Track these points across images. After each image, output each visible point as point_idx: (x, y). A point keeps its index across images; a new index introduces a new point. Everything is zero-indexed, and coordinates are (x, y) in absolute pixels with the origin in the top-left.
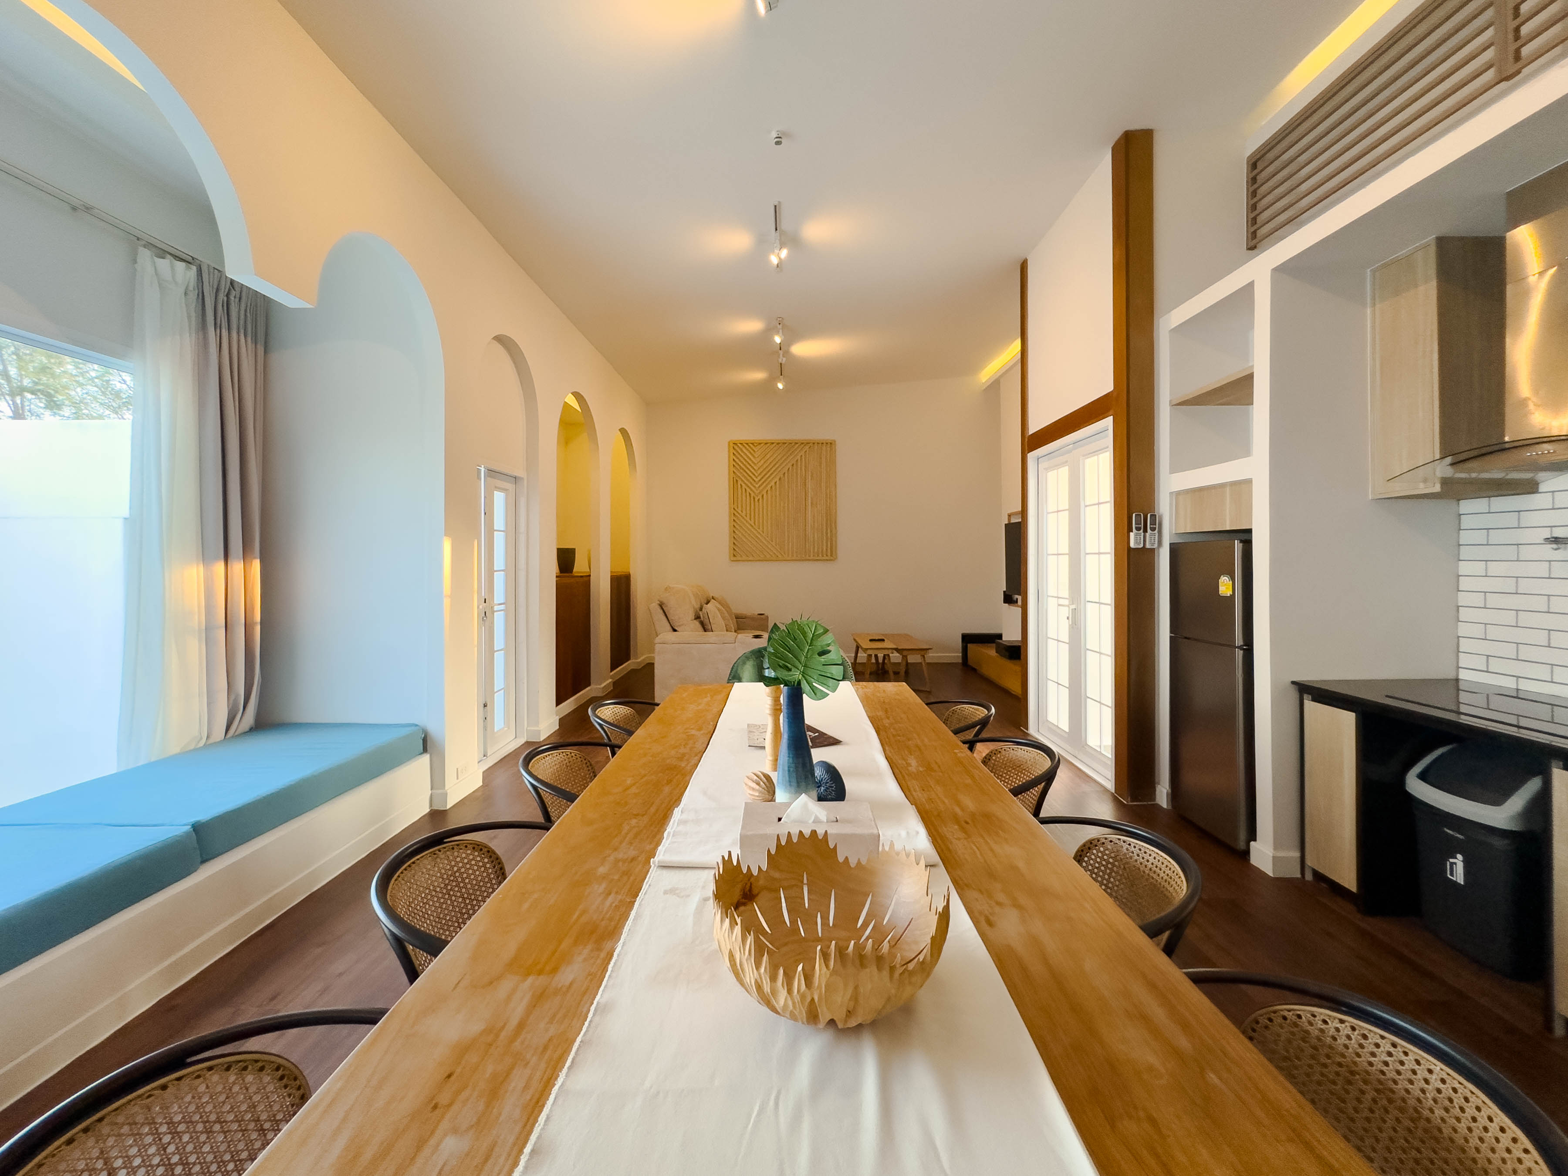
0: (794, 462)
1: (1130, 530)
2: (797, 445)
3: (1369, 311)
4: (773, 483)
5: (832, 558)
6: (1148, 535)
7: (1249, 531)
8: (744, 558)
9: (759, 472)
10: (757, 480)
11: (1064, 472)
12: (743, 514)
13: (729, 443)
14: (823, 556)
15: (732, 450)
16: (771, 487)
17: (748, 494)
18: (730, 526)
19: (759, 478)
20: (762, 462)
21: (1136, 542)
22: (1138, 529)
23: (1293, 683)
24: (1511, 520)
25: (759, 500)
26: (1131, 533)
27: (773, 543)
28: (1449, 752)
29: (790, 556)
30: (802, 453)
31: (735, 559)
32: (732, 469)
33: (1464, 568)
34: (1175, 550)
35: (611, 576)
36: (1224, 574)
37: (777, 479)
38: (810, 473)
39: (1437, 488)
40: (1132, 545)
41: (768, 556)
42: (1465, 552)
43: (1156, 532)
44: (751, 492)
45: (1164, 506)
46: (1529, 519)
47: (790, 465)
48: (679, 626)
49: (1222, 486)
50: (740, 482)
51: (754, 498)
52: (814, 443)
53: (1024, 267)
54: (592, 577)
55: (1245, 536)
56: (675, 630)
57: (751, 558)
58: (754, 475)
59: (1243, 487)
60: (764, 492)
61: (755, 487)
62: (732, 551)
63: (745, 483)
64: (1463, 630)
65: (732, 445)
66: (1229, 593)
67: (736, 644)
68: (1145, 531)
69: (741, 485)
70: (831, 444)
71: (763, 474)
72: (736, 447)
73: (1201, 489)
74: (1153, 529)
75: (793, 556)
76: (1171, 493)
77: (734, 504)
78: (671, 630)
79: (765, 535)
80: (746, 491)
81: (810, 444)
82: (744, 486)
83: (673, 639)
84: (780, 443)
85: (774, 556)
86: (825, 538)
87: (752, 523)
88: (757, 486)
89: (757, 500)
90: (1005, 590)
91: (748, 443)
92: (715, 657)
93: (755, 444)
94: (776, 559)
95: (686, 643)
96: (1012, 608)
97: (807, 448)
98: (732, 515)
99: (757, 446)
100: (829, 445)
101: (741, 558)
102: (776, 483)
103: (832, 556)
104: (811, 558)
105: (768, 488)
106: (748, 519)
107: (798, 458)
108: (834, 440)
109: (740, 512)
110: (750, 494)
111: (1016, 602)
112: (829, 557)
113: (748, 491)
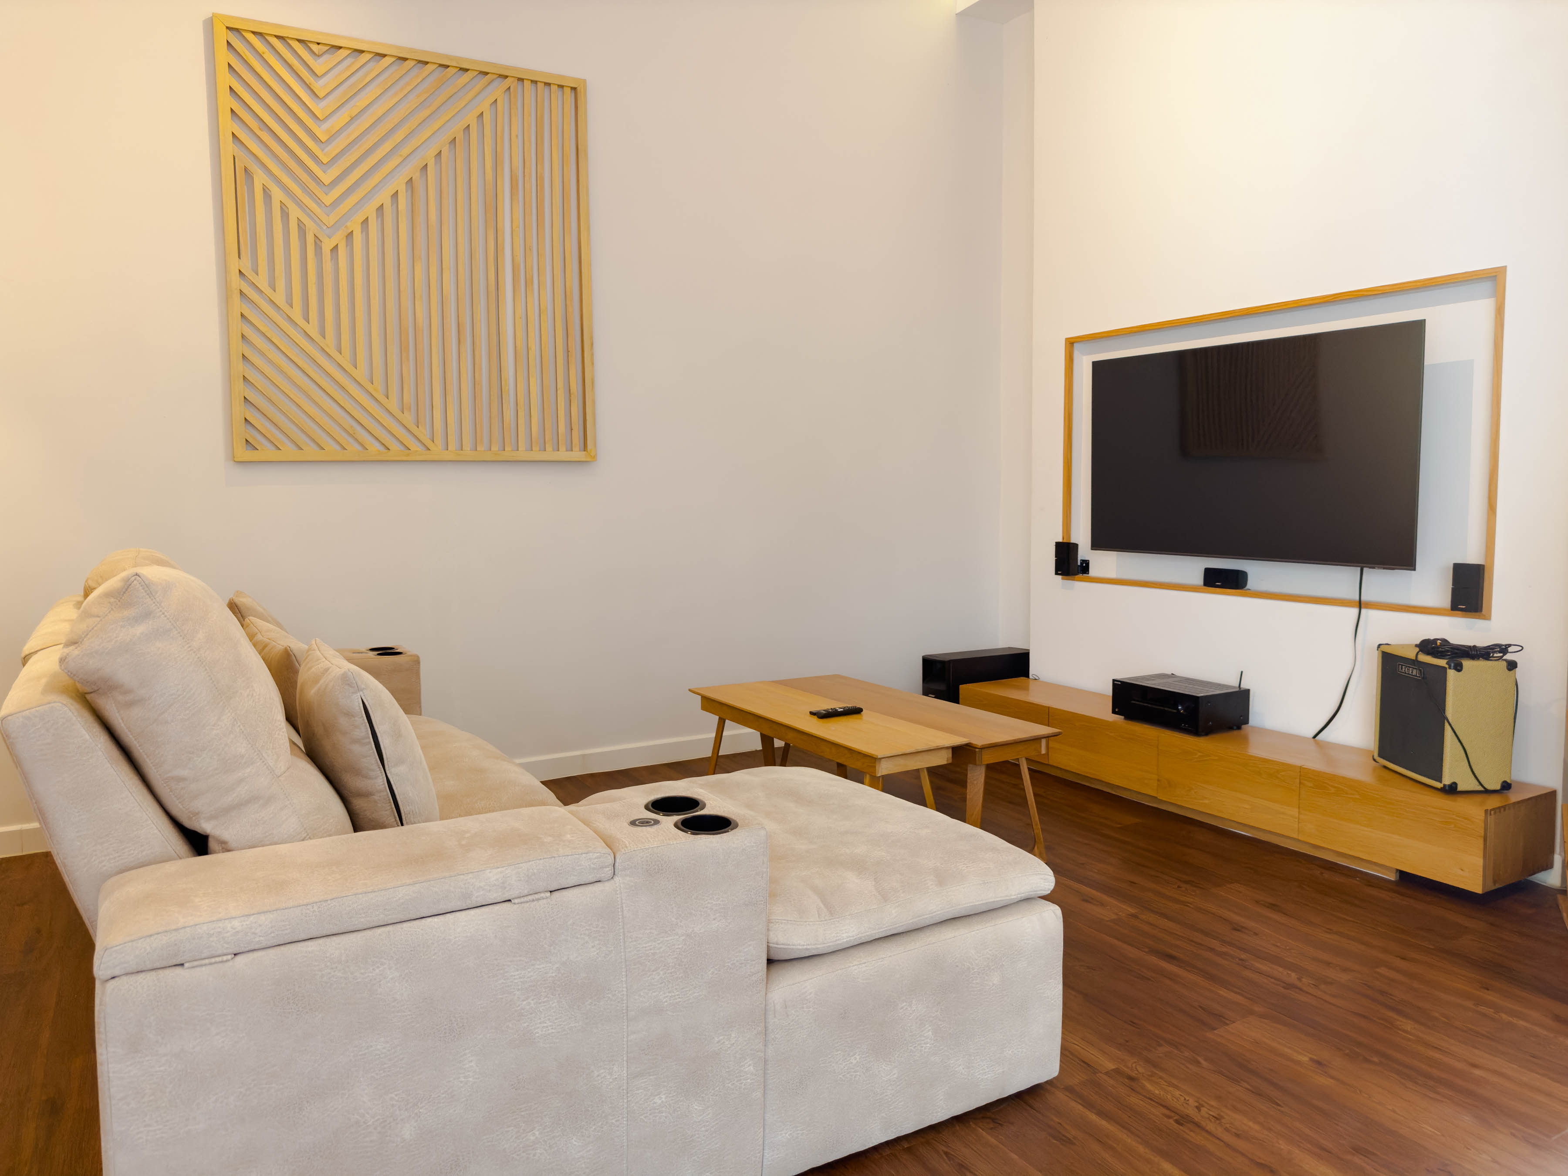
0: (457, 131)
4: (384, 198)
5: (583, 457)
8: (289, 451)
9: (334, 148)
10: (327, 179)
12: (280, 298)
13: (210, 23)
15: (224, 56)
17: (293, 223)
18: (227, 339)
19: (336, 171)
25: (335, 249)
27: (392, 404)
29: (452, 446)
30: (485, 106)
31: (251, 455)
32: (228, 125)
41: (374, 447)
44: (305, 220)
47: (441, 143)
48: (227, 810)
50: (260, 178)
51: (317, 242)
57: (313, 455)
58: (316, 159)
60: (356, 225)
61: (318, 201)
62: (240, 410)
63: (278, 182)
65: (222, 35)
67: (623, 881)
69: (266, 191)
70: (575, 92)
71: (345, 163)
72: (238, 46)
75: (457, 447)
77: (239, 257)
78: (176, 843)
79: (361, 373)
80: (285, 215)
81: (509, 80)
82: (277, 194)
83: (236, 923)
84: (384, 56)
85: (394, 446)
86: (561, 393)
87: (312, 328)
88: (328, 200)
89: (327, 246)
90: (1060, 540)
91: (288, 37)
92: (512, 976)
93: (315, 48)
94: (406, 461)
95: (325, 933)
96: (1078, 587)
97: (497, 90)
98: (236, 297)
99: (319, 56)
100: (567, 91)
101: (272, 454)
102: (395, 195)
103: (585, 448)
104: (522, 454)
105: (370, 209)
106: (296, 314)
107: (471, 119)
108: (585, 81)
109: (263, 284)
110: (300, 223)
111: (1084, 568)
112: (577, 455)
113: (295, 213)
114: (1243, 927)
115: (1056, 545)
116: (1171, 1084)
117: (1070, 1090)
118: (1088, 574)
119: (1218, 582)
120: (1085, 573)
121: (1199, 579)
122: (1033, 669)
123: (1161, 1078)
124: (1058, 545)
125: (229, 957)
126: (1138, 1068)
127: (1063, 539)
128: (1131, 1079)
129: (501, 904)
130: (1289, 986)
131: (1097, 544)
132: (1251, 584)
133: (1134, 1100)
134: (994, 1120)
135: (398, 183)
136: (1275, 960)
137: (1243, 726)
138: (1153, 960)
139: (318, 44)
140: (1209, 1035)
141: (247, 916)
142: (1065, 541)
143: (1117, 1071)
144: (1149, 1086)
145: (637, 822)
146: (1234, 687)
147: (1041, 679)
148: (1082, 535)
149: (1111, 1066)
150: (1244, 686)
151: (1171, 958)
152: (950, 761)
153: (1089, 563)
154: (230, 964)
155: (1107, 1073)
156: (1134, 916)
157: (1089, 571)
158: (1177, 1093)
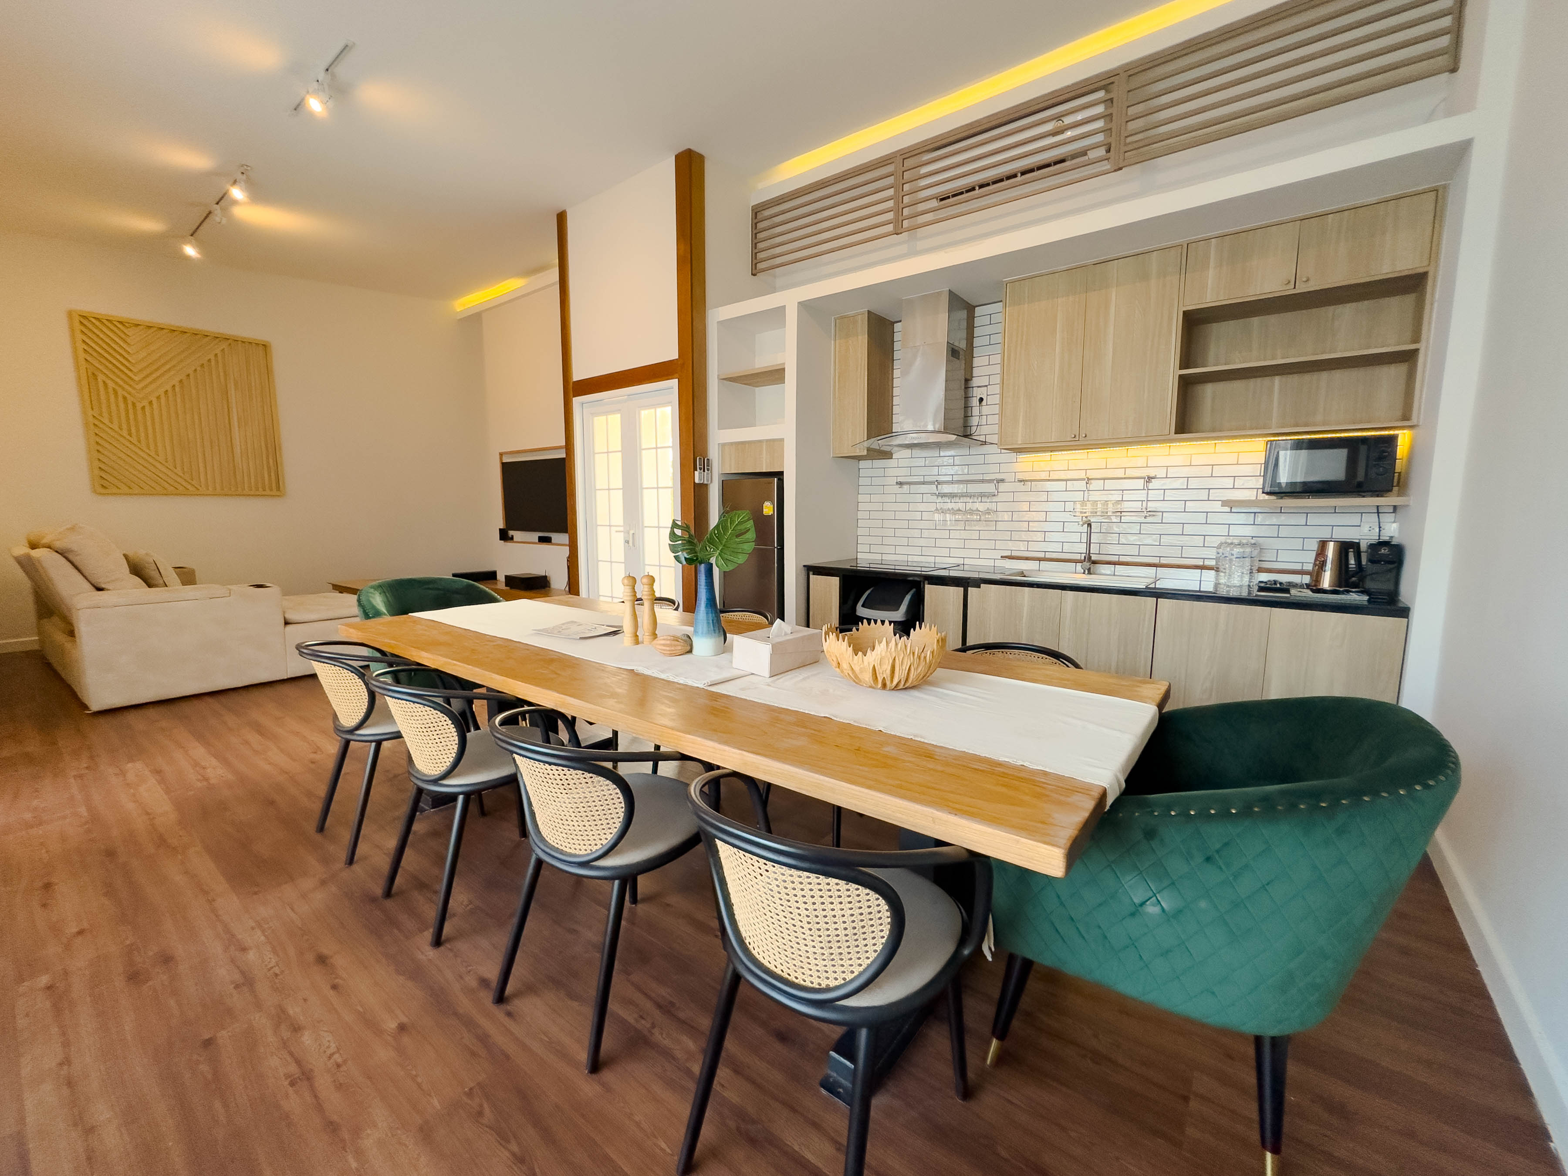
0: (204, 361)
1: (695, 469)
2: (207, 339)
3: (833, 342)
4: (170, 387)
5: (278, 493)
6: (705, 473)
7: (782, 473)
8: (127, 490)
9: (141, 366)
10: (136, 378)
11: (615, 420)
12: (116, 427)
13: (71, 314)
14: (264, 490)
15: (78, 327)
16: (169, 390)
17: (120, 396)
19: (142, 376)
20: (144, 353)
21: (700, 479)
22: (700, 469)
23: (804, 566)
24: (880, 472)
25: (143, 408)
26: (696, 472)
27: (179, 471)
28: (872, 591)
29: (210, 488)
30: (218, 351)
31: (104, 490)
32: (83, 356)
33: (861, 498)
34: (726, 486)
36: (767, 500)
38: (232, 379)
39: (865, 453)
40: (697, 481)
42: (862, 489)
43: (710, 472)
44: (127, 395)
45: (714, 453)
46: (890, 472)
47: (198, 365)
48: (110, 582)
49: (760, 441)
50: (101, 377)
51: (134, 404)
52: (235, 340)
53: (561, 218)
55: (779, 475)
56: (100, 589)
57: (136, 490)
58: (131, 370)
59: (775, 445)
60: (155, 398)
61: (133, 388)
62: (97, 472)
63: (111, 379)
64: (860, 532)
65: (77, 319)
66: (771, 513)
67: (231, 597)
68: (704, 471)
69: (104, 383)
70: (263, 346)
71: (147, 372)
72: (85, 322)
73: (743, 443)
74: (708, 470)
75: (214, 489)
76: (719, 444)
77: (92, 408)
79: (161, 458)
80: (115, 392)
81: (229, 341)
82: (111, 384)
84: (163, 329)
85: (181, 488)
88: (138, 387)
89: (139, 406)
90: (502, 527)
91: (111, 320)
93: (127, 324)
94: (186, 494)
96: (509, 544)
97: (224, 345)
98: (92, 427)
99: (129, 328)
100: (261, 348)
101: (115, 490)
102: (174, 386)
103: (278, 489)
104: (247, 492)
105: (161, 391)
106: (124, 433)
107: (211, 356)
108: (269, 342)
109: (106, 421)
110: (114, 390)
111: (512, 538)
112: (275, 493)
113: (121, 392)
120: (512, 540)
121: (537, 540)
124: (500, 530)
132: (553, 541)
135: (175, 381)
139: (129, 323)
148: (505, 525)
153: (513, 536)
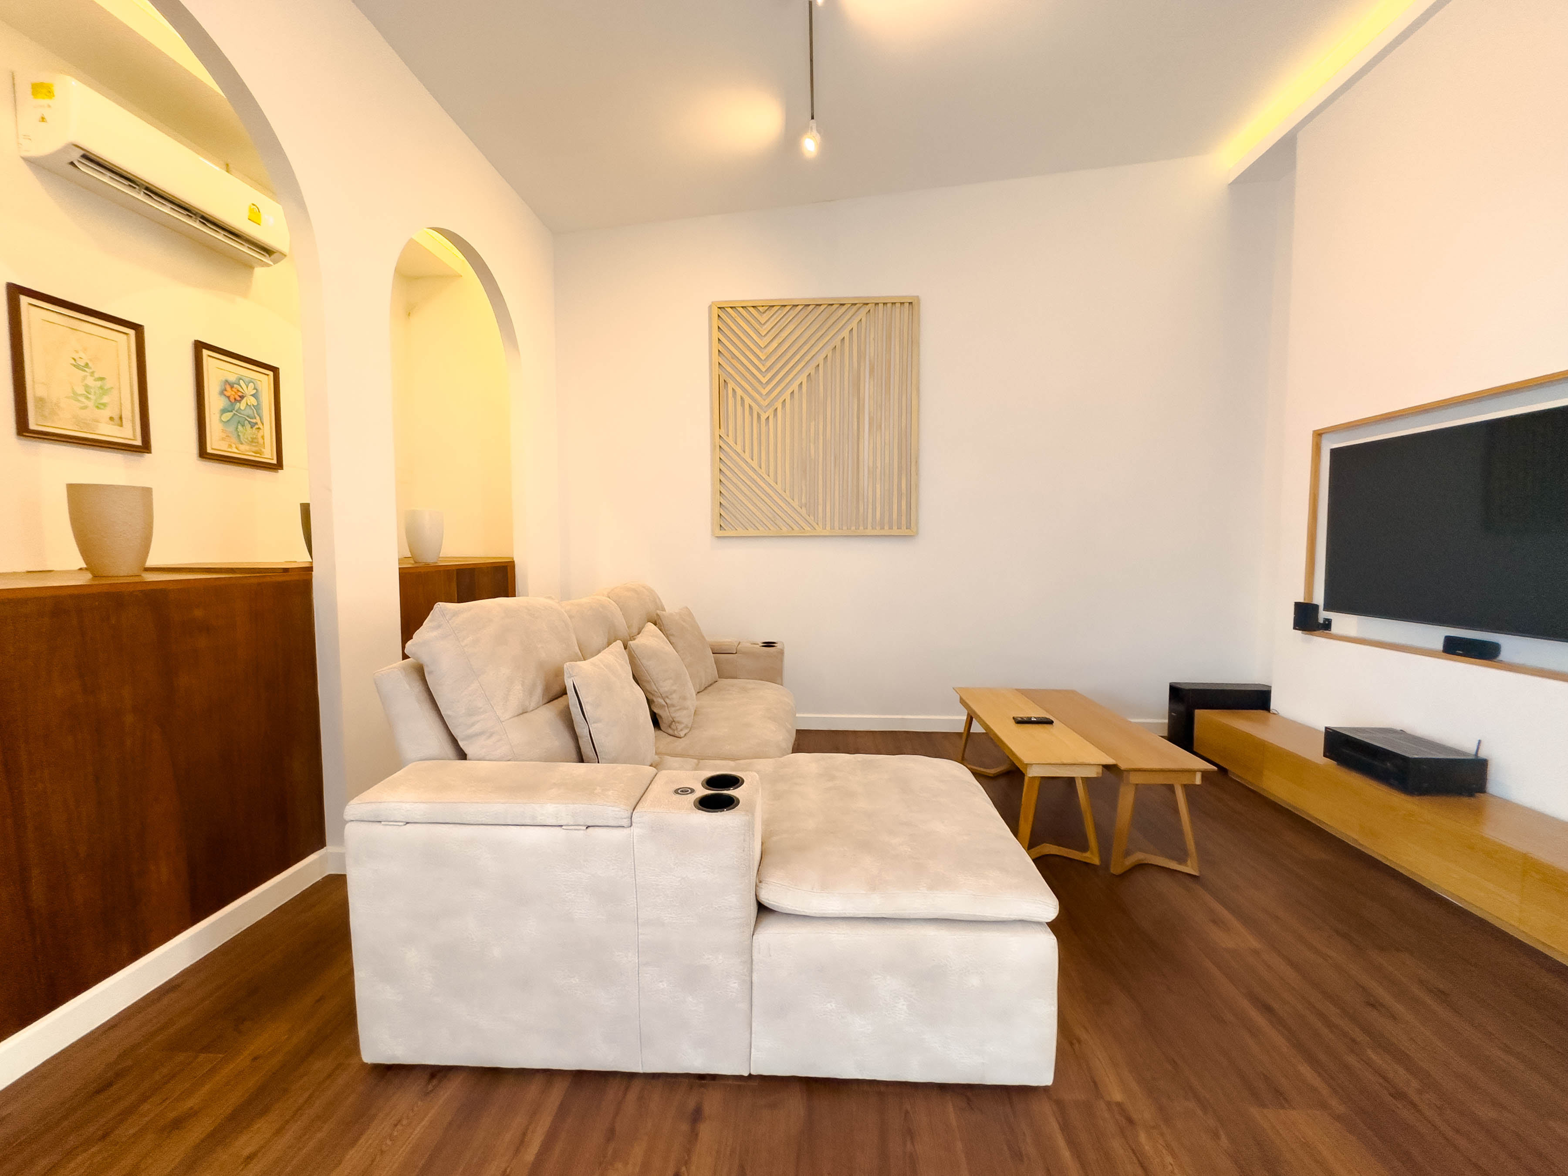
0: (837, 341)
2: (844, 308)
4: (795, 386)
8: (740, 531)
9: (769, 364)
10: (764, 380)
12: (739, 449)
13: (710, 307)
14: (882, 528)
15: (716, 322)
16: (793, 392)
17: (747, 407)
18: (712, 471)
19: (769, 376)
20: (775, 344)
25: (768, 420)
27: (795, 504)
29: (828, 528)
30: (854, 324)
31: (722, 534)
32: (717, 358)
35: (400, 568)
37: (803, 378)
38: (868, 362)
41: (785, 529)
44: (753, 405)
47: (828, 351)
50: (731, 385)
51: (759, 416)
52: (877, 304)
54: (315, 573)
56: (462, 755)
57: (752, 532)
58: (759, 370)
60: (779, 405)
61: (760, 394)
63: (741, 387)
65: (716, 311)
67: (636, 830)
69: (734, 391)
70: (911, 304)
71: (775, 370)
72: (723, 315)
75: (832, 528)
77: (720, 428)
78: (449, 750)
80: (743, 403)
81: (870, 305)
82: (739, 392)
83: (408, 806)
84: (809, 305)
85: (797, 528)
86: (895, 493)
87: (754, 464)
88: (765, 392)
89: (763, 418)
90: (1302, 600)
91: (748, 306)
92: (559, 875)
93: (761, 309)
94: (802, 537)
95: (454, 821)
97: (863, 312)
99: (764, 313)
100: (906, 304)
101: (733, 533)
102: (801, 384)
103: (909, 527)
104: (869, 532)
105: (787, 394)
106: (747, 456)
107: (845, 333)
108: (918, 297)
109: (732, 443)
110: (750, 406)
111: (1327, 625)
112: (904, 531)
113: (748, 401)
114: (1381, 1005)
115: (1295, 605)
116: (1168, 1147)
117: (1060, 1106)
118: (1330, 630)
119: (1459, 650)
120: (1328, 630)
121: (1440, 646)
122: (1274, 704)
123: (1162, 1134)
124: (1298, 605)
125: (402, 824)
126: (1144, 1111)
127: (1305, 599)
128: (1130, 1121)
129: (556, 827)
130: (1399, 1095)
131: (1330, 605)
132: (1506, 657)
133: (1117, 1145)
134: (969, 1100)
136: (1402, 1058)
137: (1478, 795)
138: (1245, 1004)
139: (763, 306)
140: (1254, 1111)
141: (414, 802)
142: (1306, 602)
143: (1119, 1105)
144: (1143, 1137)
145: (679, 791)
146: (1469, 754)
147: (1280, 714)
148: (1319, 598)
149: (1117, 1096)
150: (1482, 754)
151: (1267, 1009)
152: (1100, 775)
153: (1331, 621)
154: (401, 828)
155: (1109, 1104)
156: (1256, 952)
157: (1330, 628)
158: (1169, 1159)
